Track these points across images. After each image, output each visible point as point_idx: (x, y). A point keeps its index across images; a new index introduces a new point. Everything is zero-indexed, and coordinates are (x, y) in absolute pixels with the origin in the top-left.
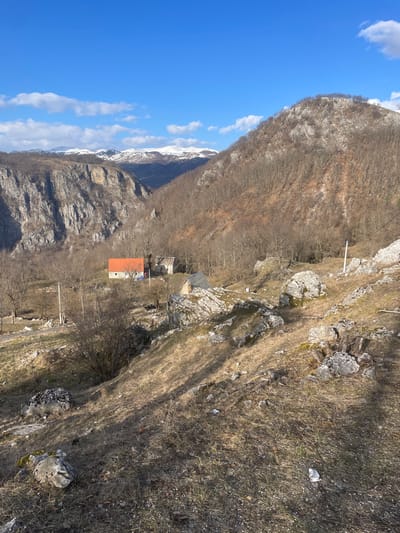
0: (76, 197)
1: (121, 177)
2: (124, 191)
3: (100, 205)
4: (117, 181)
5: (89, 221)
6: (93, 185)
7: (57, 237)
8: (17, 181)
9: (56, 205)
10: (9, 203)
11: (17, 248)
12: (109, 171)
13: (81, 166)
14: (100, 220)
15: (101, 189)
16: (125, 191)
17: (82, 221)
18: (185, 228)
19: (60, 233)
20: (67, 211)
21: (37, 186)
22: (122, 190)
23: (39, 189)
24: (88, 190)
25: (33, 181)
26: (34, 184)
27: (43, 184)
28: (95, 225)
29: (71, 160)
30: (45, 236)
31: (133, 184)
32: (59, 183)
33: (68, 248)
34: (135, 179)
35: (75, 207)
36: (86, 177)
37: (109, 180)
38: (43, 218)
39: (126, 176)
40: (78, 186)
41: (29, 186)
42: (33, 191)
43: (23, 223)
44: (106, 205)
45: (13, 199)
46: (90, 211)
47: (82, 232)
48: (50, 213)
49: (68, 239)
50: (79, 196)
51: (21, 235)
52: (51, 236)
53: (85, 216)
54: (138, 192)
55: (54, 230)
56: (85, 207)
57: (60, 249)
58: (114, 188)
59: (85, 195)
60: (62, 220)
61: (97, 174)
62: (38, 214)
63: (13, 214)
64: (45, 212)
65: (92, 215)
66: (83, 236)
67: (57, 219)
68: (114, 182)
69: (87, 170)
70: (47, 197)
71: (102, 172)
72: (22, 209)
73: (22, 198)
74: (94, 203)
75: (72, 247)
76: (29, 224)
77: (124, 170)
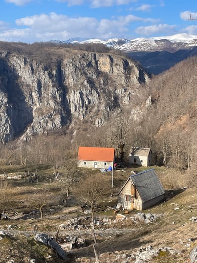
0: (82, 84)
1: (126, 65)
2: (127, 78)
3: (104, 92)
4: (122, 69)
5: (93, 107)
6: (99, 73)
7: (64, 122)
8: (32, 69)
9: (64, 90)
10: (24, 89)
11: (28, 131)
12: (115, 60)
13: (89, 55)
14: (103, 107)
15: (106, 77)
16: (130, 78)
17: (87, 107)
18: (178, 117)
19: (66, 118)
20: (74, 97)
21: (49, 74)
22: (126, 78)
23: (51, 76)
24: (94, 77)
25: (45, 69)
26: (46, 72)
27: (54, 72)
28: (98, 111)
29: (81, 49)
30: (52, 120)
31: (137, 72)
32: (68, 70)
33: (72, 132)
34: (139, 67)
35: (81, 94)
36: (93, 65)
37: (114, 67)
38: (52, 103)
39: (131, 64)
40: (85, 73)
41: (42, 74)
42: (45, 78)
43: (35, 108)
44: (110, 92)
45: (28, 86)
46: (94, 97)
47: (86, 118)
48: (59, 99)
49: (73, 124)
50: (85, 83)
51: (32, 118)
52: (57, 121)
53: (89, 102)
54: (141, 80)
55: (61, 115)
56: (91, 93)
57: (65, 133)
58: (119, 75)
59: (91, 82)
60: (69, 106)
61: (104, 64)
62: (48, 100)
63: (27, 99)
64: (54, 98)
65: (96, 101)
66: (87, 122)
67: (65, 104)
68: (119, 70)
69: (95, 58)
70: (57, 84)
71: (108, 60)
72: (35, 95)
73: (35, 85)
74: (99, 90)
75: (75, 132)
76: (40, 109)
77: (129, 58)
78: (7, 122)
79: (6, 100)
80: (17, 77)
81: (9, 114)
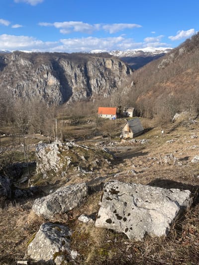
0: (97, 75)
1: (120, 65)
2: (121, 72)
3: (109, 79)
4: (118, 66)
5: (103, 87)
6: (106, 69)
7: (88, 95)
8: (72, 67)
9: (88, 78)
10: (68, 78)
11: (71, 99)
12: (114, 61)
13: (101, 59)
14: (108, 87)
15: (110, 71)
16: (122, 72)
17: (100, 87)
19: (89, 93)
20: (93, 82)
21: (80, 69)
22: (120, 71)
23: (81, 71)
24: (103, 71)
25: (78, 67)
26: (79, 69)
27: (83, 69)
28: (105, 89)
29: (97, 56)
30: (82, 94)
31: (126, 68)
32: (90, 67)
33: (92, 100)
34: (127, 66)
35: (97, 80)
36: (103, 65)
37: (114, 66)
38: (82, 85)
39: (123, 64)
40: (99, 69)
41: (76, 69)
42: (78, 72)
43: (73, 87)
44: (111, 79)
45: (70, 76)
46: (103, 82)
47: (99, 92)
48: (85, 83)
49: (93, 96)
50: (99, 75)
51: (72, 93)
52: (85, 94)
53: (101, 84)
54: (128, 72)
55: (87, 91)
56: (102, 80)
57: (89, 101)
58: (116, 70)
59: (102, 74)
60: (91, 87)
61: (109, 64)
62: (80, 83)
63: (69, 83)
64: (83, 82)
65: (105, 84)
66: (100, 95)
67: (88, 85)
68: (116, 67)
69: (104, 61)
70: (84, 75)
71: (111, 62)
72: (73, 81)
73: (73, 75)
74: (106, 78)
75: (94, 100)
76: (76, 88)
77: (122, 61)
78: (60, 95)
79: (59, 84)
80: (64, 71)
81: (61, 91)
